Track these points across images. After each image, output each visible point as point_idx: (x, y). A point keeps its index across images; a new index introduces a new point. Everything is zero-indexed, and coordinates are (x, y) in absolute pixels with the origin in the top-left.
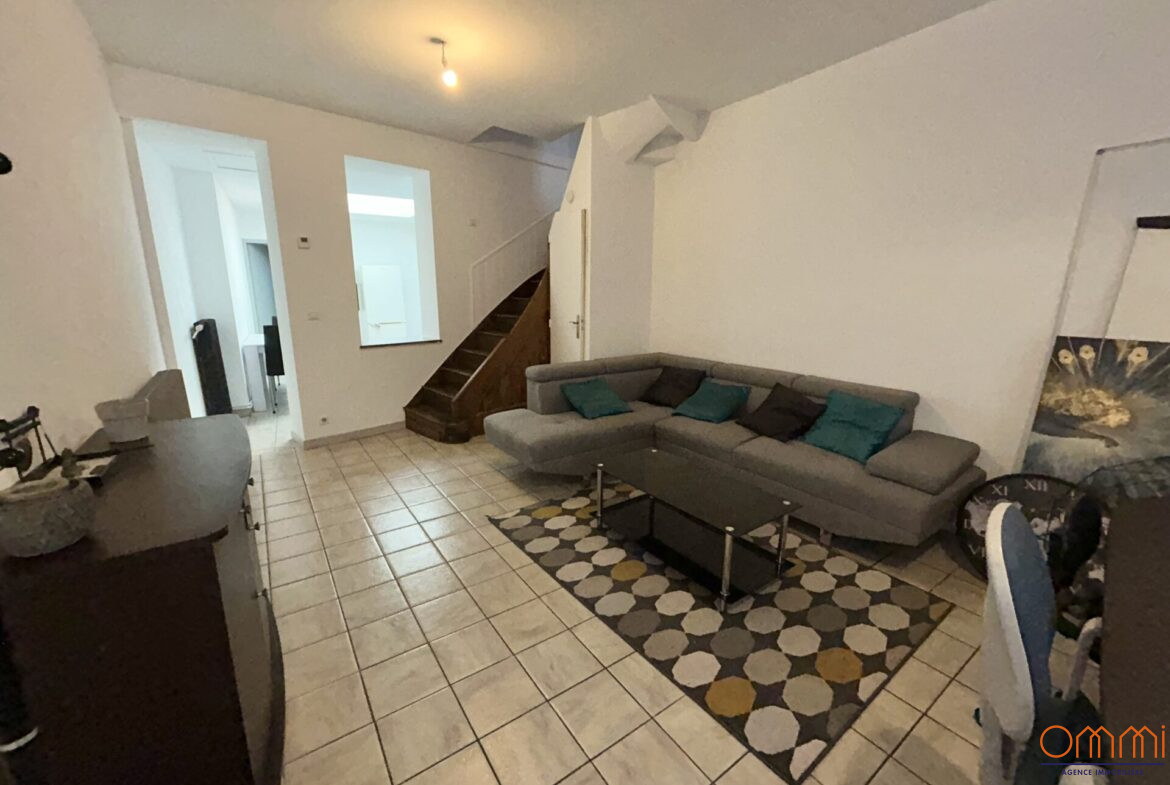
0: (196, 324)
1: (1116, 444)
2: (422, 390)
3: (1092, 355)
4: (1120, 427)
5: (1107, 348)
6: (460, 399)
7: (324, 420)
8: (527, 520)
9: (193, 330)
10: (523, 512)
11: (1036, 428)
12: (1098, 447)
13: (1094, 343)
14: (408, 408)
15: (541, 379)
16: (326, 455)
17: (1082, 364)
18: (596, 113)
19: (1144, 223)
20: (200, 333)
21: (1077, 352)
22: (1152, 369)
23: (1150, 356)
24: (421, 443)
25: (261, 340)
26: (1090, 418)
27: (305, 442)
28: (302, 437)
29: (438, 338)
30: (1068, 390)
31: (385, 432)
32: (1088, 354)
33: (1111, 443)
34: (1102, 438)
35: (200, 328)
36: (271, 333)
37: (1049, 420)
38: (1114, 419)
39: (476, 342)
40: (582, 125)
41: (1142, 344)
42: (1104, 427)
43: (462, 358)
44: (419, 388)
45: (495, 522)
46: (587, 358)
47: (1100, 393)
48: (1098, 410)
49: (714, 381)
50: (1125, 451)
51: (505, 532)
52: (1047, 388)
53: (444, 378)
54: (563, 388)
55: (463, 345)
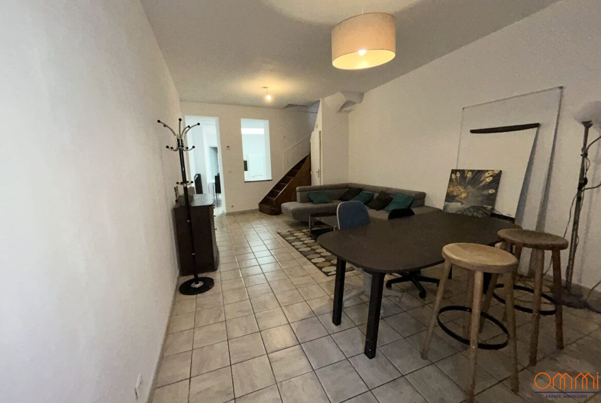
0: (196, 175)
1: (463, 204)
2: (265, 197)
3: (459, 175)
4: (465, 198)
5: (462, 172)
6: (276, 200)
7: (232, 206)
8: (289, 233)
9: (195, 177)
10: (289, 232)
11: (446, 200)
12: (459, 205)
13: (459, 171)
14: (261, 203)
15: (300, 191)
16: (232, 217)
17: (456, 177)
18: (323, 97)
19: (473, 132)
20: (197, 178)
21: (456, 175)
22: (473, 178)
23: (472, 174)
24: (263, 215)
25: (214, 181)
26: (457, 196)
27: (227, 213)
28: (225, 211)
29: (271, 179)
30: (453, 186)
31: (253, 212)
32: (458, 175)
33: (462, 204)
34: (460, 202)
35: (197, 176)
36: (217, 178)
37: (450, 198)
38: (463, 195)
39: (284, 180)
40: (319, 101)
41: (471, 171)
42: (461, 198)
43: (278, 186)
44: (264, 197)
45: (279, 233)
46: (322, 185)
47: (460, 187)
48: (459, 192)
49: (364, 192)
50: (466, 206)
51: (281, 235)
52: (449, 187)
53: (272, 193)
54: (308, 194)
55: (280, 182)
